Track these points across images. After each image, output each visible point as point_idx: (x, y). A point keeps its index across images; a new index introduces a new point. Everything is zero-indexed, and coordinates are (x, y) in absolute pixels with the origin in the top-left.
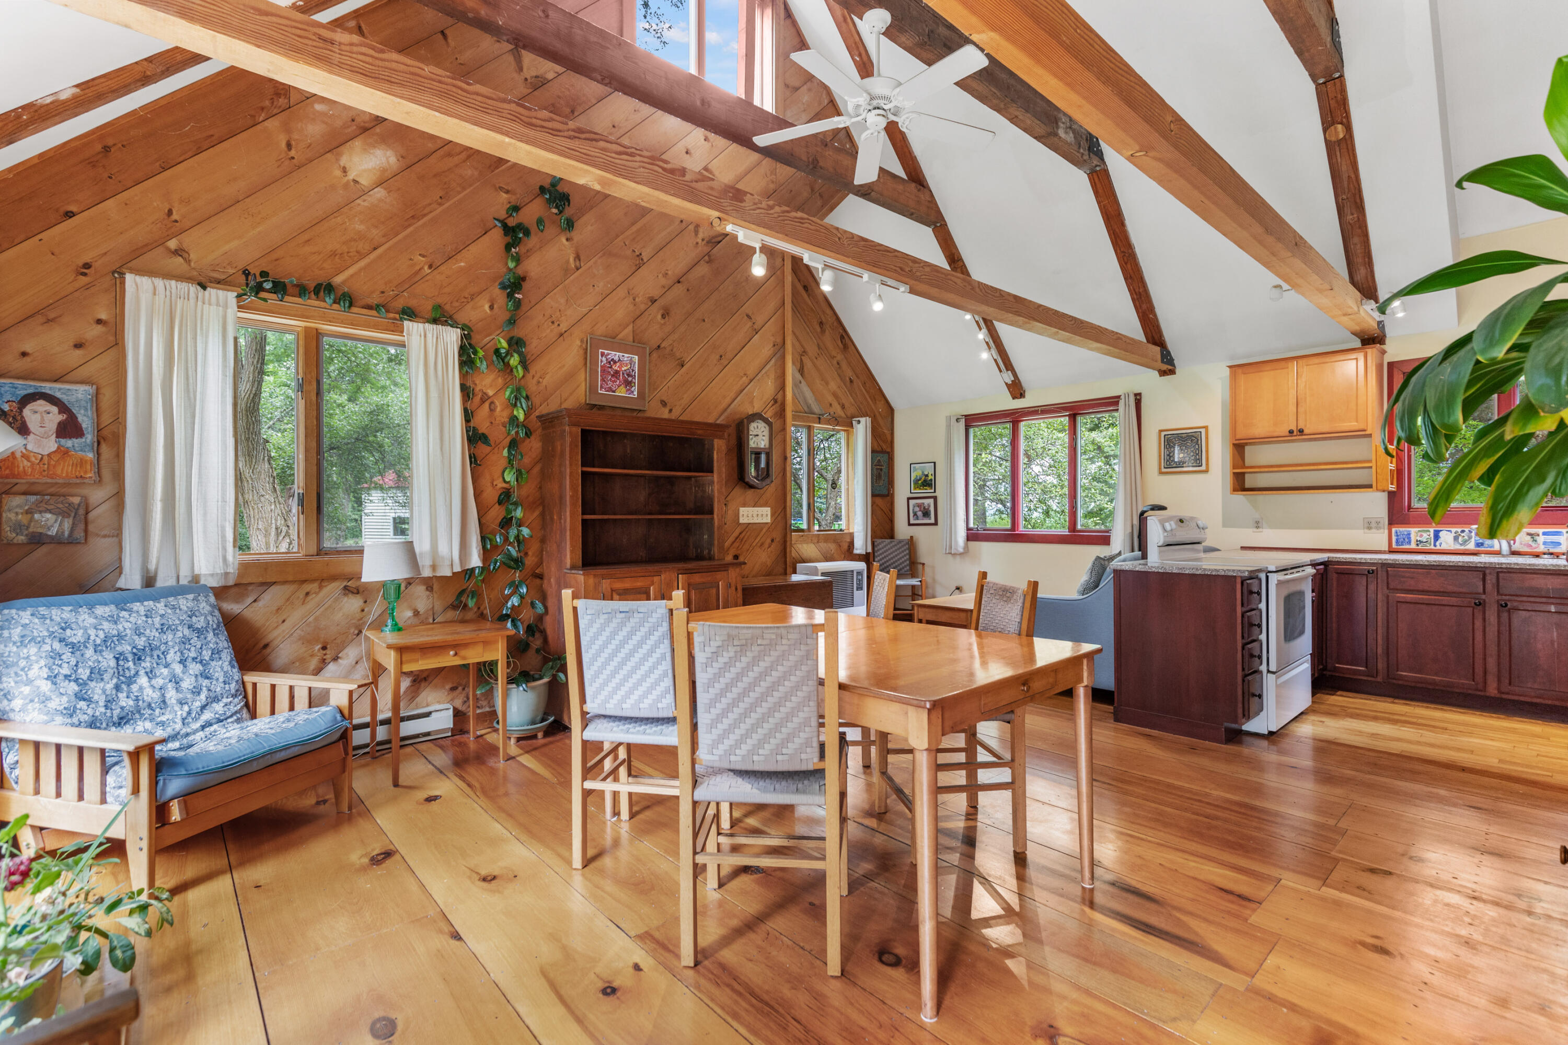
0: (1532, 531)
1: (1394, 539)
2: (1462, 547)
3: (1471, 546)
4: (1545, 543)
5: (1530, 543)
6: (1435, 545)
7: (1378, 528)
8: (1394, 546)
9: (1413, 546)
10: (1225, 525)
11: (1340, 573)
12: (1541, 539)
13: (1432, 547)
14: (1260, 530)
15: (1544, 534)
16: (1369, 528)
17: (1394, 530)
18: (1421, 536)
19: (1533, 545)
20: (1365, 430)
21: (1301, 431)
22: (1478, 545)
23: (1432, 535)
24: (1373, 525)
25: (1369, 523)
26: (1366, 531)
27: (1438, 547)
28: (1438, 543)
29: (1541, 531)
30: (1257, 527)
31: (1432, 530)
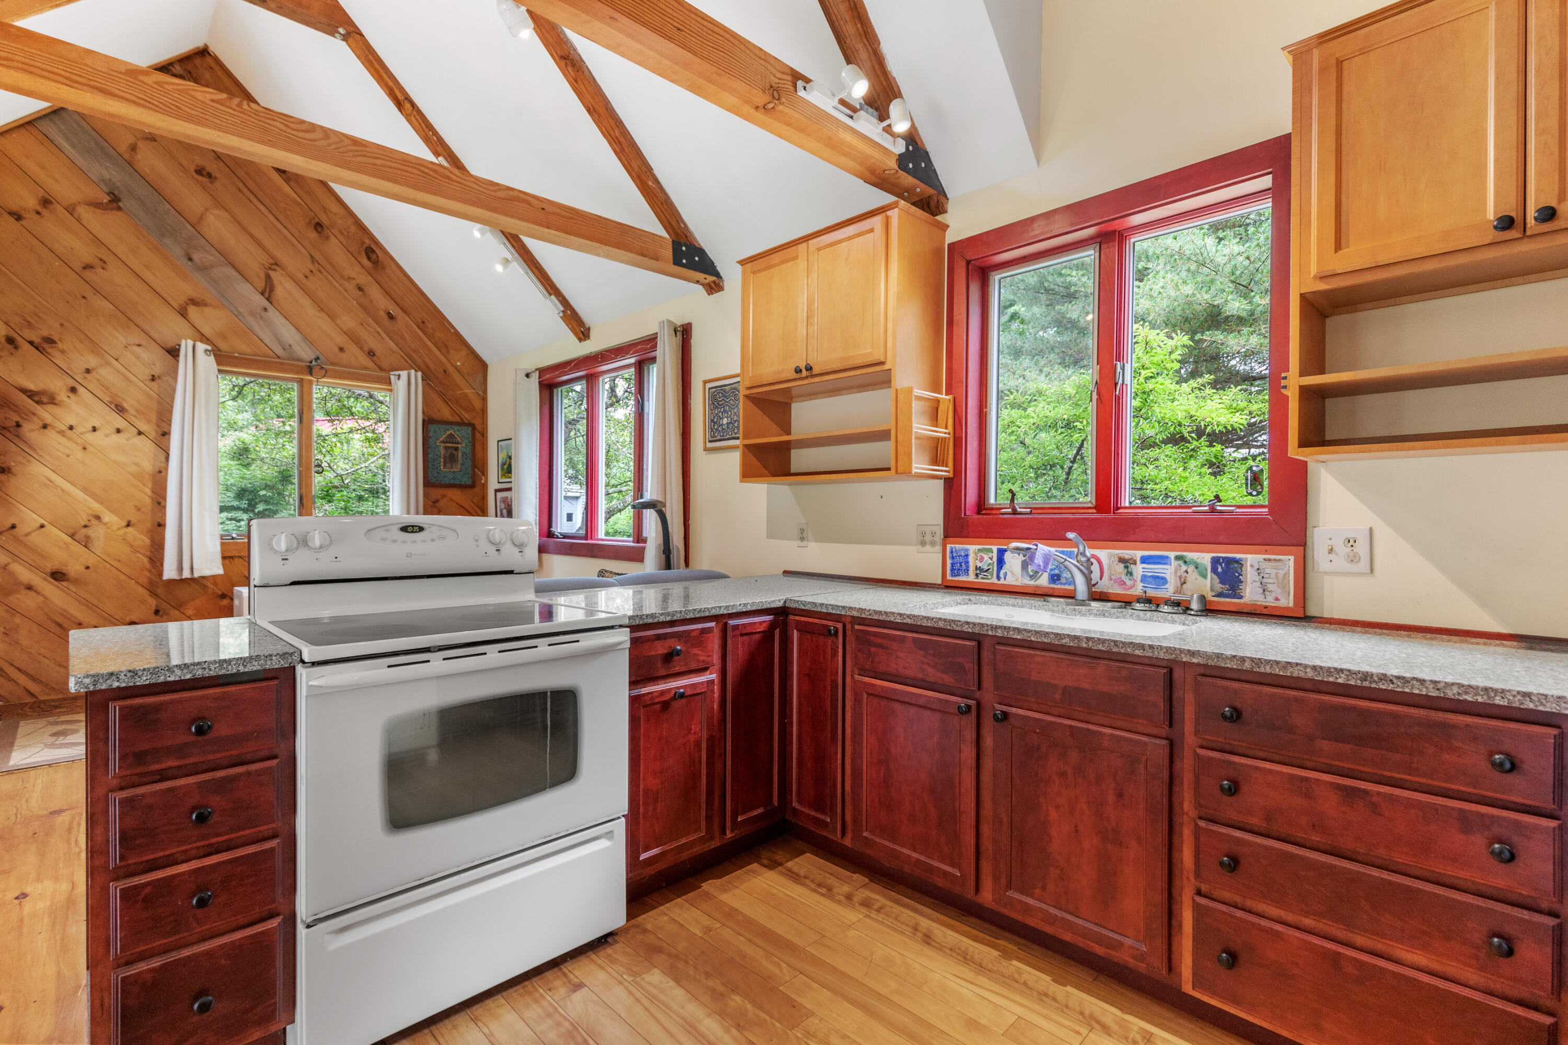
0: (1127, 553)
1: (949, 562)
2: (1032, 583)
3: (1043, 581)
4: (1144, 578)
5: (1123, 577)
6: (998, 578)
7: (933, 544)
8: (949, 577)
9: (971, 578)
10: (770, 535)
11: (804, 629)
12: (1139, 570)
13: (995, 580)
14: (805, 543)
15: (1144, 560)
16: (923, 543)
17: (948, 546)
18: (982, 559)
19: (1129, 583)
20: (882, 363)
21: (809, 368)
22: (1055, 578)
23: (995, 559)
24: (928, 538)
25: (923, 534)
26: (920, 547)
27: (1002, 581)
28: (1002, 575)
29: (1138, 554)
30: (802, 539)
31: (995, 548)
